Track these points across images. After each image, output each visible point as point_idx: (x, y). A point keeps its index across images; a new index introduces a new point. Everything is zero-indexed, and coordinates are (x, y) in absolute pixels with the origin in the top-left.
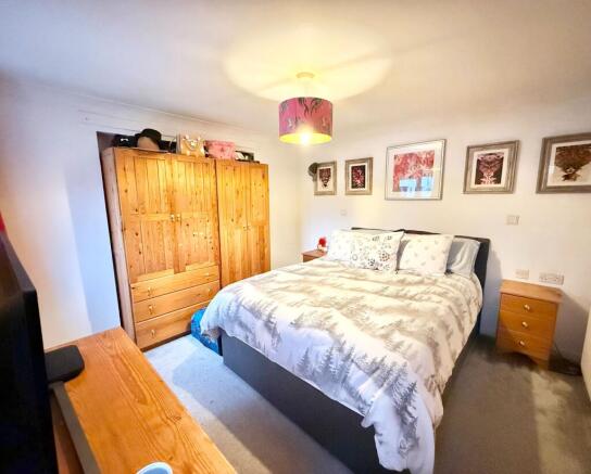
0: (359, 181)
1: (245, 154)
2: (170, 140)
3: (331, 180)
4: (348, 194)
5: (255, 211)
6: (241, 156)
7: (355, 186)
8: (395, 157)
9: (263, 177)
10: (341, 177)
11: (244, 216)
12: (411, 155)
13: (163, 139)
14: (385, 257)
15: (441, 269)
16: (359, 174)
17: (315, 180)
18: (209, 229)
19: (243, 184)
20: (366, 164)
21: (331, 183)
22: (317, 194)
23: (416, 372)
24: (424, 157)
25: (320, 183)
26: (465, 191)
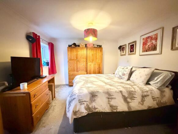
0: (132, 50)
1: (98, 46)
2: (78, 44)
3: (125, 50)
4: (129, 54)
5: (97, 60)
6: (96, 46)
7: (131, 52)
8: (143, 39)
9: (101, 51)
10: (127, 49)
11: (94, 61)
12: (149, 37)
13: (77, 44)
14: (124, 74)
15: (143, 82)
16: (132, 47)
17: (121, 51)
18: (85, 63)
19: (94, 53)
20: (134, 44)
21: (124, 52)
22: (122, 55)
23: (78, 96)
24: (154, 37)
25: (122, 52)
26: (172, 49)
